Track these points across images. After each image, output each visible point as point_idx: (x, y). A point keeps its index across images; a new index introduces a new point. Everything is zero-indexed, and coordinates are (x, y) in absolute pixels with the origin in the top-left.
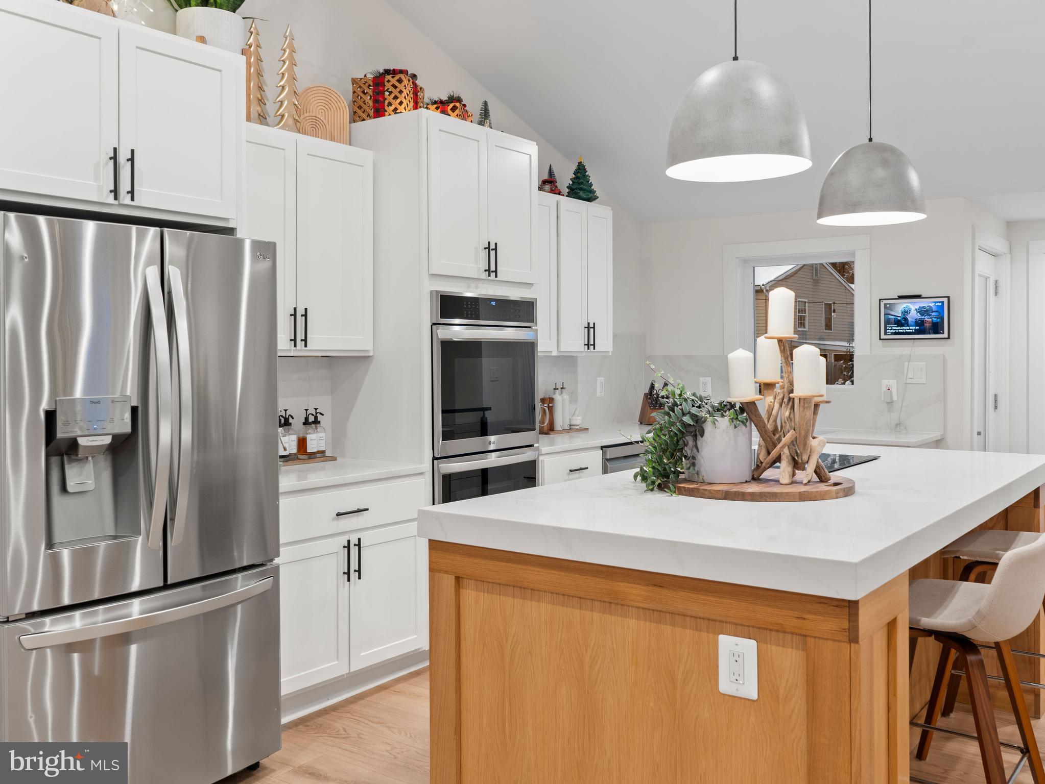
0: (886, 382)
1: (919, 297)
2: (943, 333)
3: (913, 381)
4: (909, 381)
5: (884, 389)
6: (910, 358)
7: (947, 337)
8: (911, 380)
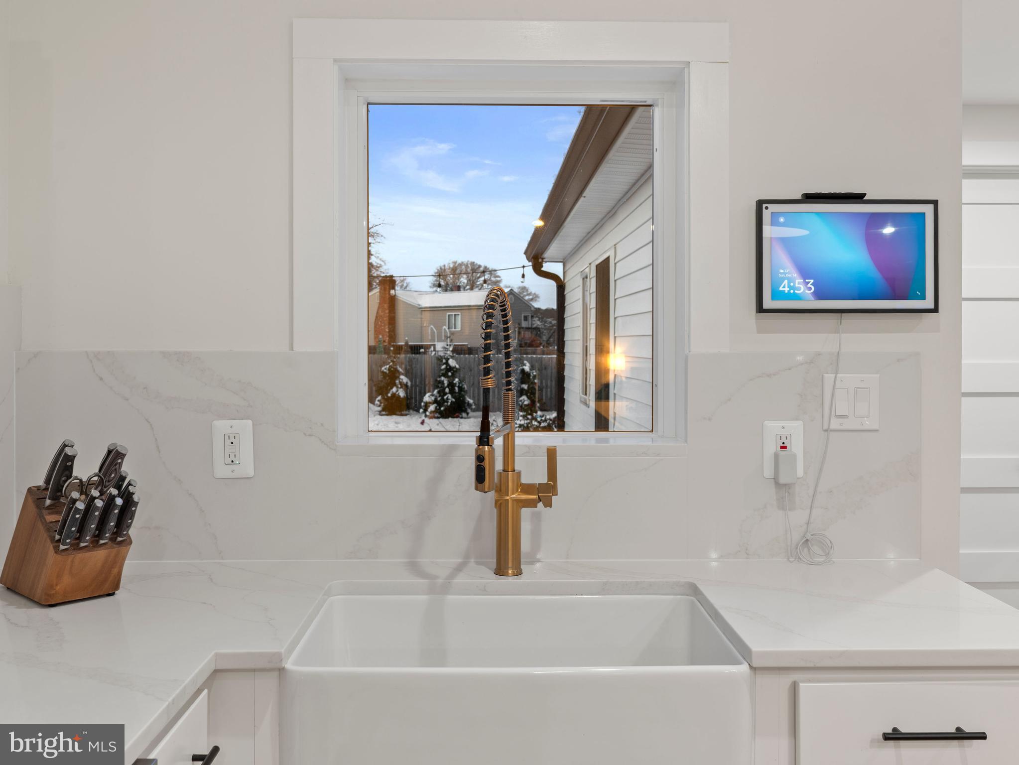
0: (774, 428)
1: (858, 198)
2: (923, 297)
3: (847, 424)
4: (835, 424)
5: (772, 447)
6: (836, 362)
7: (932, 306)
8: (841, 420)
